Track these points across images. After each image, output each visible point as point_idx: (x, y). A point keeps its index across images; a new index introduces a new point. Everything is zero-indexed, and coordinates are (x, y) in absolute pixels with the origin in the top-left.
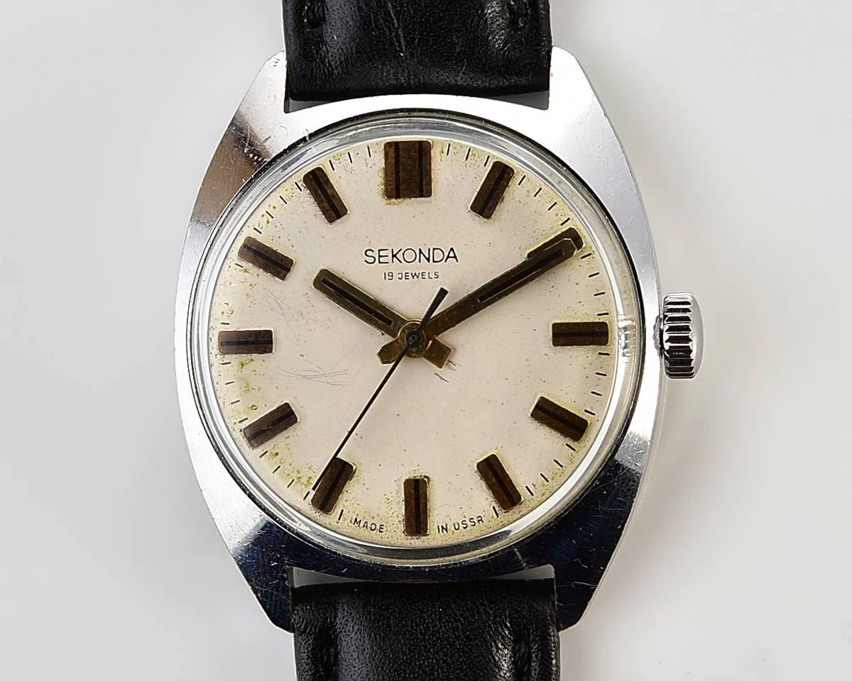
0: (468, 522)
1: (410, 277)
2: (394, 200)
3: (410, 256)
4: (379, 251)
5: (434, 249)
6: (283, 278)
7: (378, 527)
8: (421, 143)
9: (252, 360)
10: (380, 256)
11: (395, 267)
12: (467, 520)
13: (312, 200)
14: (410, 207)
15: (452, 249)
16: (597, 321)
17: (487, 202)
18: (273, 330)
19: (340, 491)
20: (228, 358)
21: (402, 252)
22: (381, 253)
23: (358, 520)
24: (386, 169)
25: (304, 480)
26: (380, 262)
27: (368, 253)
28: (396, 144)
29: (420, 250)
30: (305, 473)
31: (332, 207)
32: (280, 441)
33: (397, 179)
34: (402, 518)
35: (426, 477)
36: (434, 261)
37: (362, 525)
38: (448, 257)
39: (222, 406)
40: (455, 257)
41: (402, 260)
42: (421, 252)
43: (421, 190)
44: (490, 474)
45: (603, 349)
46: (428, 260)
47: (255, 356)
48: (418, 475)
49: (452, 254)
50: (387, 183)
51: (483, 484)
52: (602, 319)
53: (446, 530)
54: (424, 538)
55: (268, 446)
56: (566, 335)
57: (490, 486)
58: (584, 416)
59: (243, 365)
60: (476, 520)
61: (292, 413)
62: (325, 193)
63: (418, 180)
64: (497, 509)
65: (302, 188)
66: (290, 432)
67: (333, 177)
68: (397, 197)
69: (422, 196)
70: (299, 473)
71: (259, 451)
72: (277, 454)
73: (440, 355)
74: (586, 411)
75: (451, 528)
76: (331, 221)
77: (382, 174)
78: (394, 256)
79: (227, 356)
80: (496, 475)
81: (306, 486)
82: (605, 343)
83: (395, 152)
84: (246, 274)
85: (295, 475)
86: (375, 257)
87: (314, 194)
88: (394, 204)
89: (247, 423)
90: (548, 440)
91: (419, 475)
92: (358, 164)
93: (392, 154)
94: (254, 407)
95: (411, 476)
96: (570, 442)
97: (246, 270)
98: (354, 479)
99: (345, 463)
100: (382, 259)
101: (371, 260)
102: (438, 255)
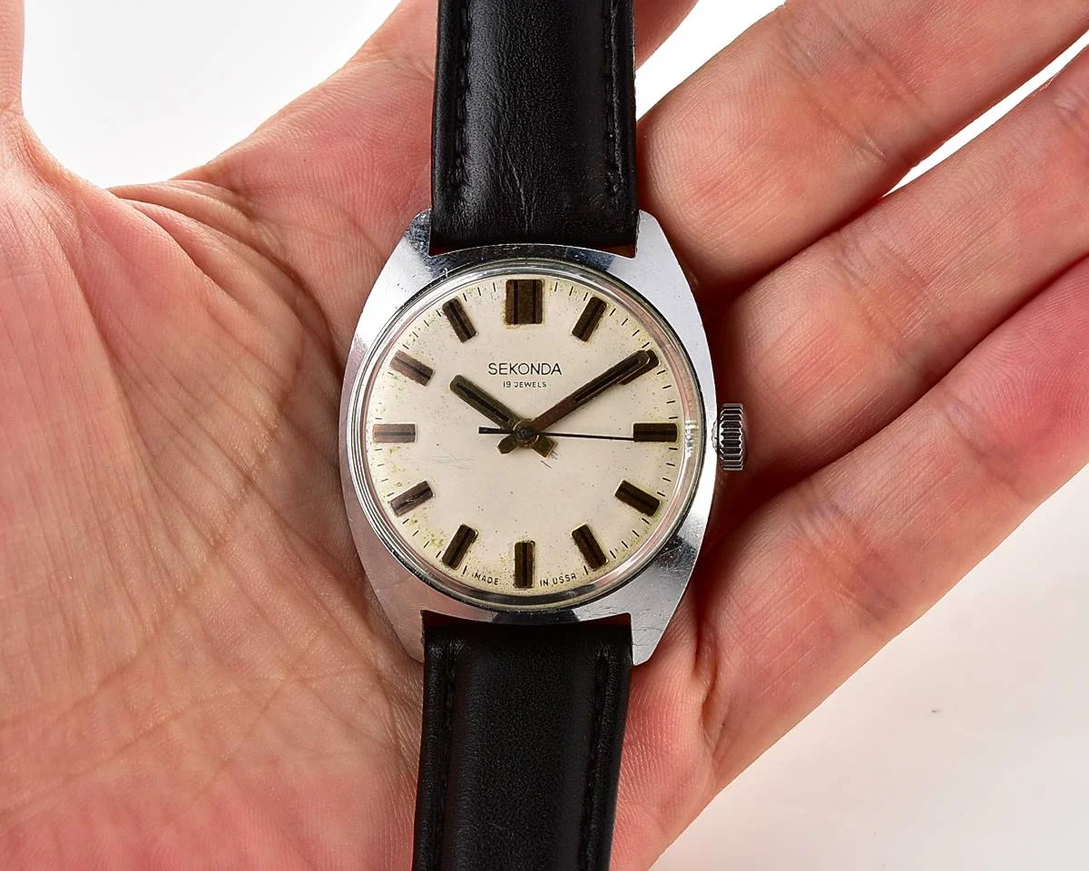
0: (564, 578)
1: (524, 385)
2: (512, 325)
4: (500, 364)
5: (543, 364)
6: (424, 384)
7: (494, 580)
8: (535, 281)
9: (399, 448)
10: (501, 369)
11: (513, 378)
12: (564, 576)
13: (449, 324)
14: (525, 331)
15: (557, 365)
16: (668, 423)
17: (585, 329)
18: (416, 424)
19: (465, 551)
20: (380, 446)
21: (518, 366)
22: (502, 366)
23: (478, 574)
24: (507, 301)
25: (437, 542)
26: (500, 374)
27: (492, 366)
28: (516, 281)
29: (532, 364)
30: (438, 537)
31: (465, 330)
32: (418, 512)
33: (516, 309)
34: (513, 573)
35: (532, 541)
36: (542, 374)
37: (481, 578)
38: (554, 370)
40: (559, 371)
41: (518, 372)
42: (532, 366)
43: (534, 317)
44: (582, 540)
45: (673, 445)
46: (538, 373)
47: (401, 444)
48: (525, 540)
49: (556, 368)
50: (507, 312)
51: (577, 548)
52: (673, 421)
53: (547, 583)
54: (529, 590)
55: (410, 515)
56: (644, 433)
57: (582, 550)
58: (658, 497)
59: (391, 451)
60: (570, 577)
61: (429, 489)
62: (458, 317)
63: (532, 309)
64: (587, 568)
65: (441, 314)
66: (427, 504)
67: (466, 305)
68: (515, 323)
69: (534, 322)
70: (433, 535)
71: (402, 518)
72: (416, 521)
73: (545, 447)
74: (659, 493)
75: (551, 582)
76: (463, 340)
77: (504, 305)
78: (511, 369)
79: (379, 444)
80: (587, 541)
81: (439, 547)
82: (674, 441)
83: (515, 288)
84: (396, 380)
85: (430, 539)
86: (496, 369)
87: (451, 319)
88: (513, 328)
89: (393, 497)
90: (629, 515)
91: (527, 540)
92: (486, 296)
93: (512, 290)
94: (399, 485)
95: (521, 541)
96: (646, 517)
97: (396, 378)
98: (476, 542)
99: (470, 529)
100: (502, 371)
101: (494, 371)
102: (546, 369)
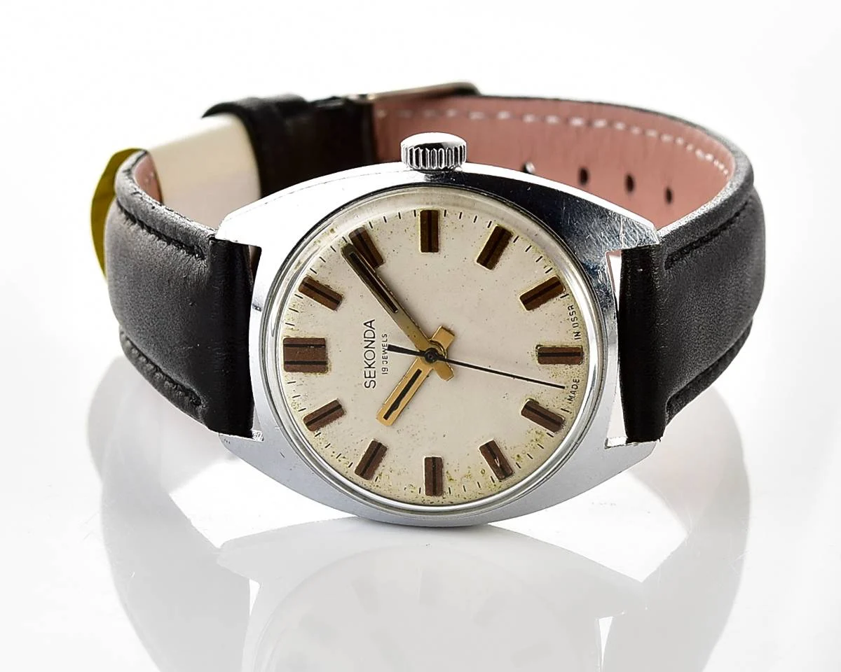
0: (573, 317)
1: (386, 355)
2: (329, 366)
3: (369, 355)
4: (366, 377)
5: (365, 337)
6: (386, 448)
7: (575, 383)
8: (285, 345)
9: (447, 472)
10: (370, 377)
11: (378, 365)
13: (328, 426)
14: (333, 355)
15: (365, 324)
16: (419, 218)
17: (330, 299)
18: (425, 457)
19: (547, 411)
20: (446, 490)
21: (367, 361)
22: (368, 376)
23: (569, 398)
24: (305, 371)
25: (538, 437)
26: (375, 377)
27: (367, 385)
28: (286, 363)
29: (365, 347)
30: (533, 436)
31: (333, 411)
32: (509, 454)
33: (312, 363)
34: (568, 366)
35: (537, 348)
36: (374, 337)
37: (573, 395)
38: (371, 327)
39: (482, 496)
40: (371, 322)
41: (373, 361)
42: (367, 347)
43: (320, 346)
44: (535, 301)
45: (442, 215)
46: (373, 342)
47: (445, 470)
48: (535, 354)
49: (369, 324)
50: (315, 371)
51: (542, 306)
52: (419, 215)
53: (578, 333)
54: (584, 350)
55: (512, 462)
56: (430, 241)
57: (545, 301)
58: (492, 229)
59: (451, 479)
60: (571, 311)
61: (487, 444)
62: (322, 417)
63: (312, 347)
64: (562, 295)
65: (319, 432)
66: (501, 446)
67: (310, 409)
68: (325, 363)
69: (325, 345)
70: (532, 441)
71: (516, 469)
72: (518, 456)
74: (489, 227)
75: (577, 329)
76: (343, 413)
77: (308, 374)
78: (370, 367)
79: (444, 490)
80: (536, 296)
81: (543, 435)
82: (437, 213)
83: (292, 364)
84: (382, 475)
85: (534, 443)
86: (371, 381)
87: (322, 424)
88: (331, 366)
89: (495, 477)
91: (535, 352)
92: (301, 390)
93: (294, 366)
94: (483, 472)
95: (536, 358)
96: (513, 239)
97: (380, 475)
98: (538, 400)
99: (526, 406)
100: (372, 376)
101: (372, 383)
102: (370, 334)
